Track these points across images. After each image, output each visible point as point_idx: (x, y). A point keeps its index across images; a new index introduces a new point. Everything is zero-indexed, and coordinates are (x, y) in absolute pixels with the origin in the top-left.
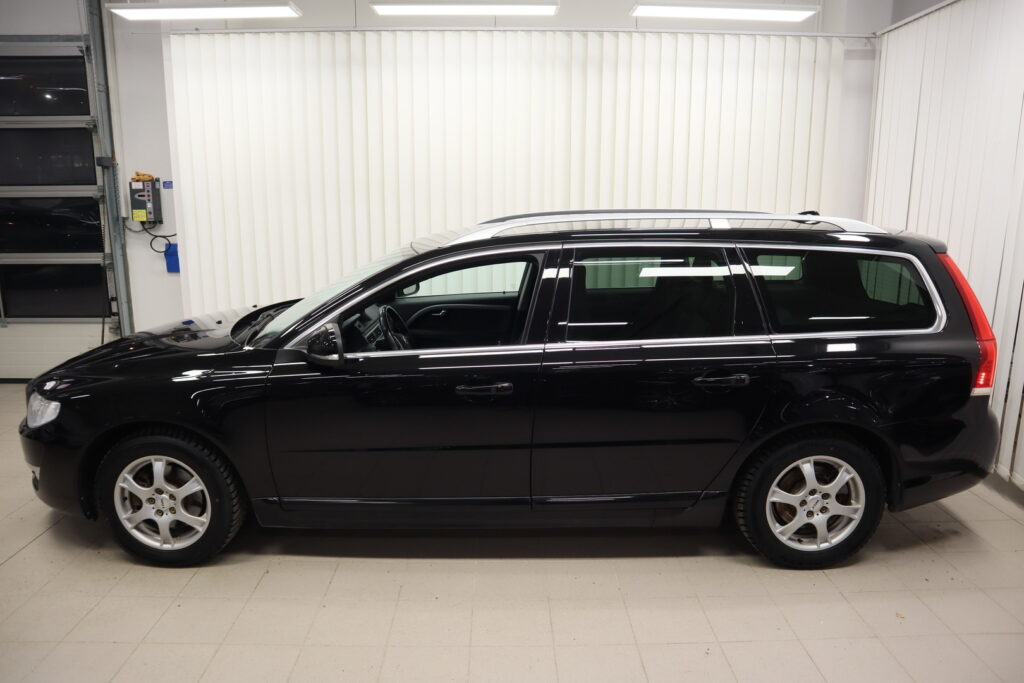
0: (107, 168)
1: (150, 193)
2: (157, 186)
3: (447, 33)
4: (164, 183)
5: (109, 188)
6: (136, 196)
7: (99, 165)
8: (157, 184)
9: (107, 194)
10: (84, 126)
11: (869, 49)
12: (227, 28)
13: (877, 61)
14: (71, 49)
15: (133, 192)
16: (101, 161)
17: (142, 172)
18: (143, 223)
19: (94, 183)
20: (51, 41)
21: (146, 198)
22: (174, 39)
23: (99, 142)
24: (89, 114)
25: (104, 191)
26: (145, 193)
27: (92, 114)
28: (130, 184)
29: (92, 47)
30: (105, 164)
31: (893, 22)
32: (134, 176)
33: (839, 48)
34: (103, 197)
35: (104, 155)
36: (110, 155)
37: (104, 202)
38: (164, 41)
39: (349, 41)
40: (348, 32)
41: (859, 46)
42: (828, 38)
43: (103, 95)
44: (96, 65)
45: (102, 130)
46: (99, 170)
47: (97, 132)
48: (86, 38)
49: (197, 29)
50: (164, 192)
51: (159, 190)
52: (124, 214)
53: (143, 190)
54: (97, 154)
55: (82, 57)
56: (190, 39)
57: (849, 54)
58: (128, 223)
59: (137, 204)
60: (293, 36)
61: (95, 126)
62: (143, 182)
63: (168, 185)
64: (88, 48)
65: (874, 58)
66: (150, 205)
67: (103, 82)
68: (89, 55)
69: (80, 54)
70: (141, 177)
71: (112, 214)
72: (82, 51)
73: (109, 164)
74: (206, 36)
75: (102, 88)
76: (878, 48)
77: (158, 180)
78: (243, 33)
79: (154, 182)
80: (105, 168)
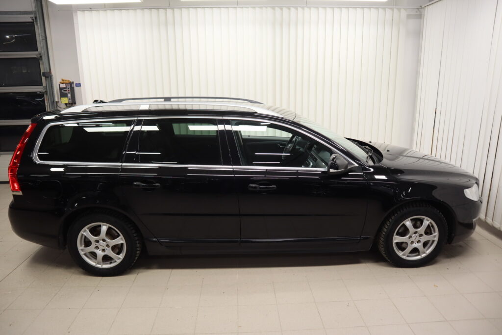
0: (48, 77)
1: (70, 90)
2: (73, 86)
3: (230, 8)
4: (76, 84)
5: (49, 87)
6: (62, 91)
7: (44, 76)
8: (73, 84)
9: (48, 90)
10: (35, 56)
11: (418, 13)
12: (105, 8)
13: (422, 20)
14: (27, 19)
15: (61, 89)
16: (44, 74)
17: (65, 79)
18: (66, 104)
19: (41, 85)
20: (16, 14)
21: (67, 92)
22: (79, 13)
23: (43, 64)
24: (37, 50)
25: (46, 88)
26: (67, 89)
27: (39, 50)
28: (59, 85)
29: (38, 18)
30: (47, 76)
31: (430, 2)
32: (61, 81)
33: (404, 14)
34: (46, 91)
35: (46, 71)
36: (49, 71)
37: (47, 94)
38: (74, 14)
39: (166, 13)
40: (165, 9)
41: (414, 12)
42: (399, 9)
43: (44, 41)
44: (40, 26)
45: (44, 59)
46: (43, 78)
47: (42, 59)
48: (35, 12)
49: (90, 8)
50: (76, 89)
51: (73, 88)
52: (56, 100)
53: (66, 88)
54: (42, 71)
55: (33, 22)
56: (87, 13)
57: (409, 16)
58: (58, 104)
59: (63, 95)
60: (138, 11)
61: (41, 57)
62: (66, 84)
63: (79, 85)
64: (36, 18)
65: (421, 18)
66: (69, 95)
67: (43, 35)
68: (36, 21)
69: (32, 21)
70: (65, 82)
71: (51, 100)
72: (33, 20)
73: (48, 76)
74: (95, 11)
75: (44, 38)
76: (423, 13)
77: (73, 83)
78: (114, 10)
79: (71, 84)
80: (46, 77)
